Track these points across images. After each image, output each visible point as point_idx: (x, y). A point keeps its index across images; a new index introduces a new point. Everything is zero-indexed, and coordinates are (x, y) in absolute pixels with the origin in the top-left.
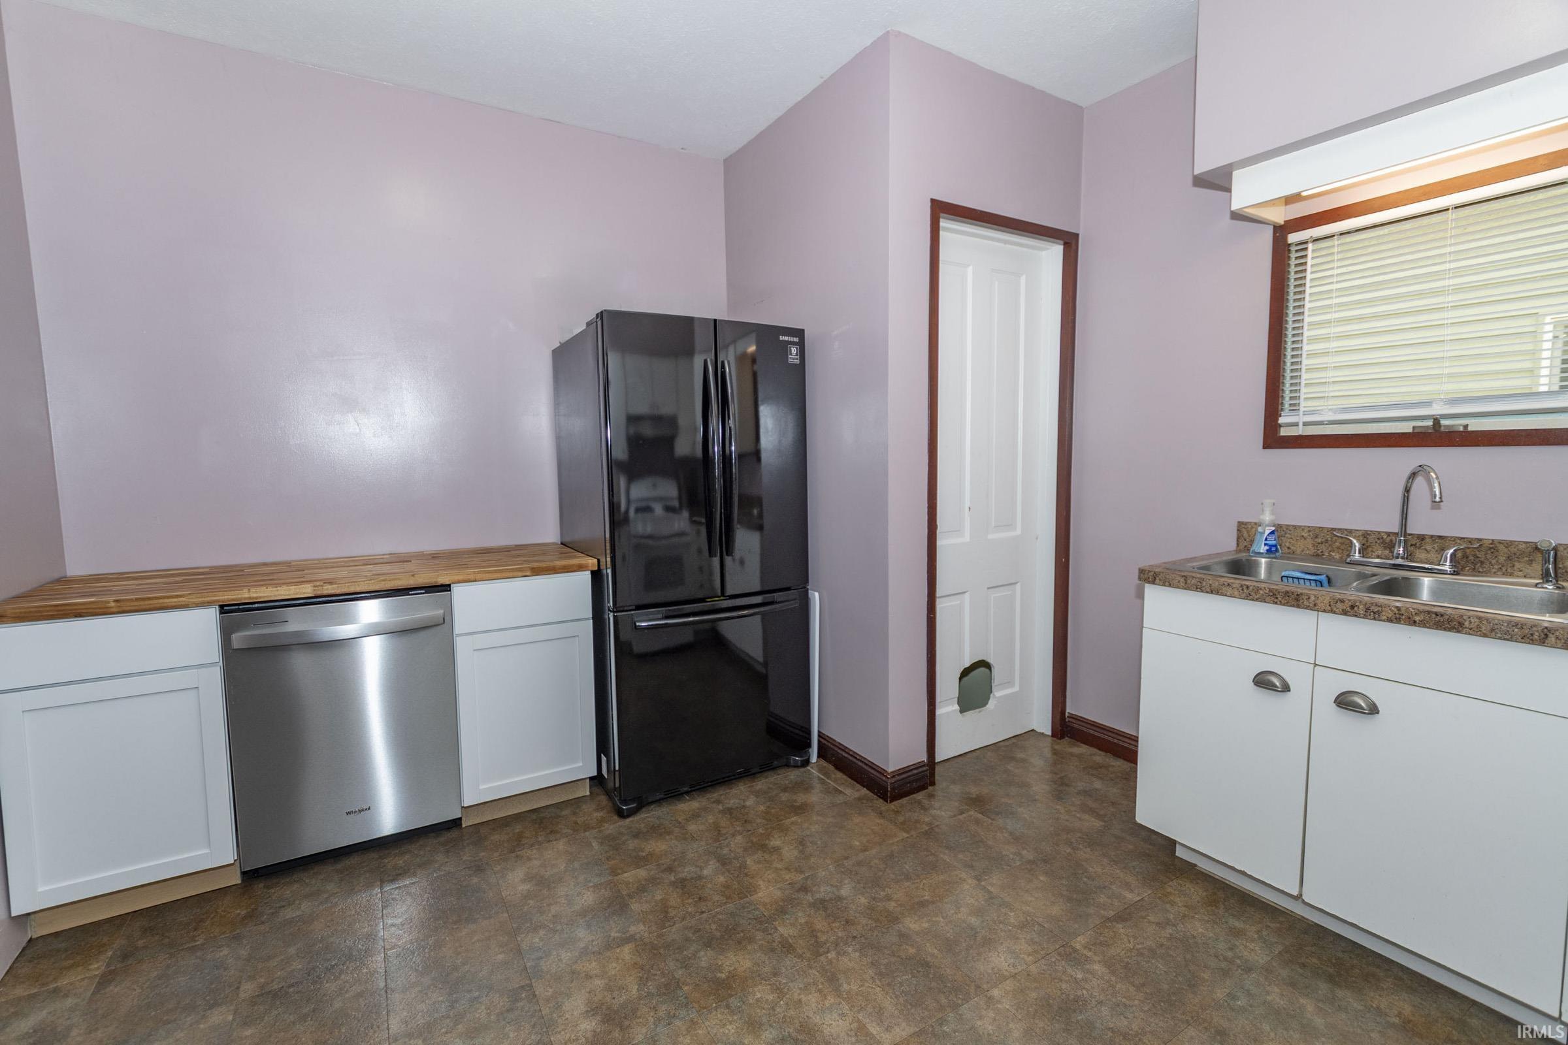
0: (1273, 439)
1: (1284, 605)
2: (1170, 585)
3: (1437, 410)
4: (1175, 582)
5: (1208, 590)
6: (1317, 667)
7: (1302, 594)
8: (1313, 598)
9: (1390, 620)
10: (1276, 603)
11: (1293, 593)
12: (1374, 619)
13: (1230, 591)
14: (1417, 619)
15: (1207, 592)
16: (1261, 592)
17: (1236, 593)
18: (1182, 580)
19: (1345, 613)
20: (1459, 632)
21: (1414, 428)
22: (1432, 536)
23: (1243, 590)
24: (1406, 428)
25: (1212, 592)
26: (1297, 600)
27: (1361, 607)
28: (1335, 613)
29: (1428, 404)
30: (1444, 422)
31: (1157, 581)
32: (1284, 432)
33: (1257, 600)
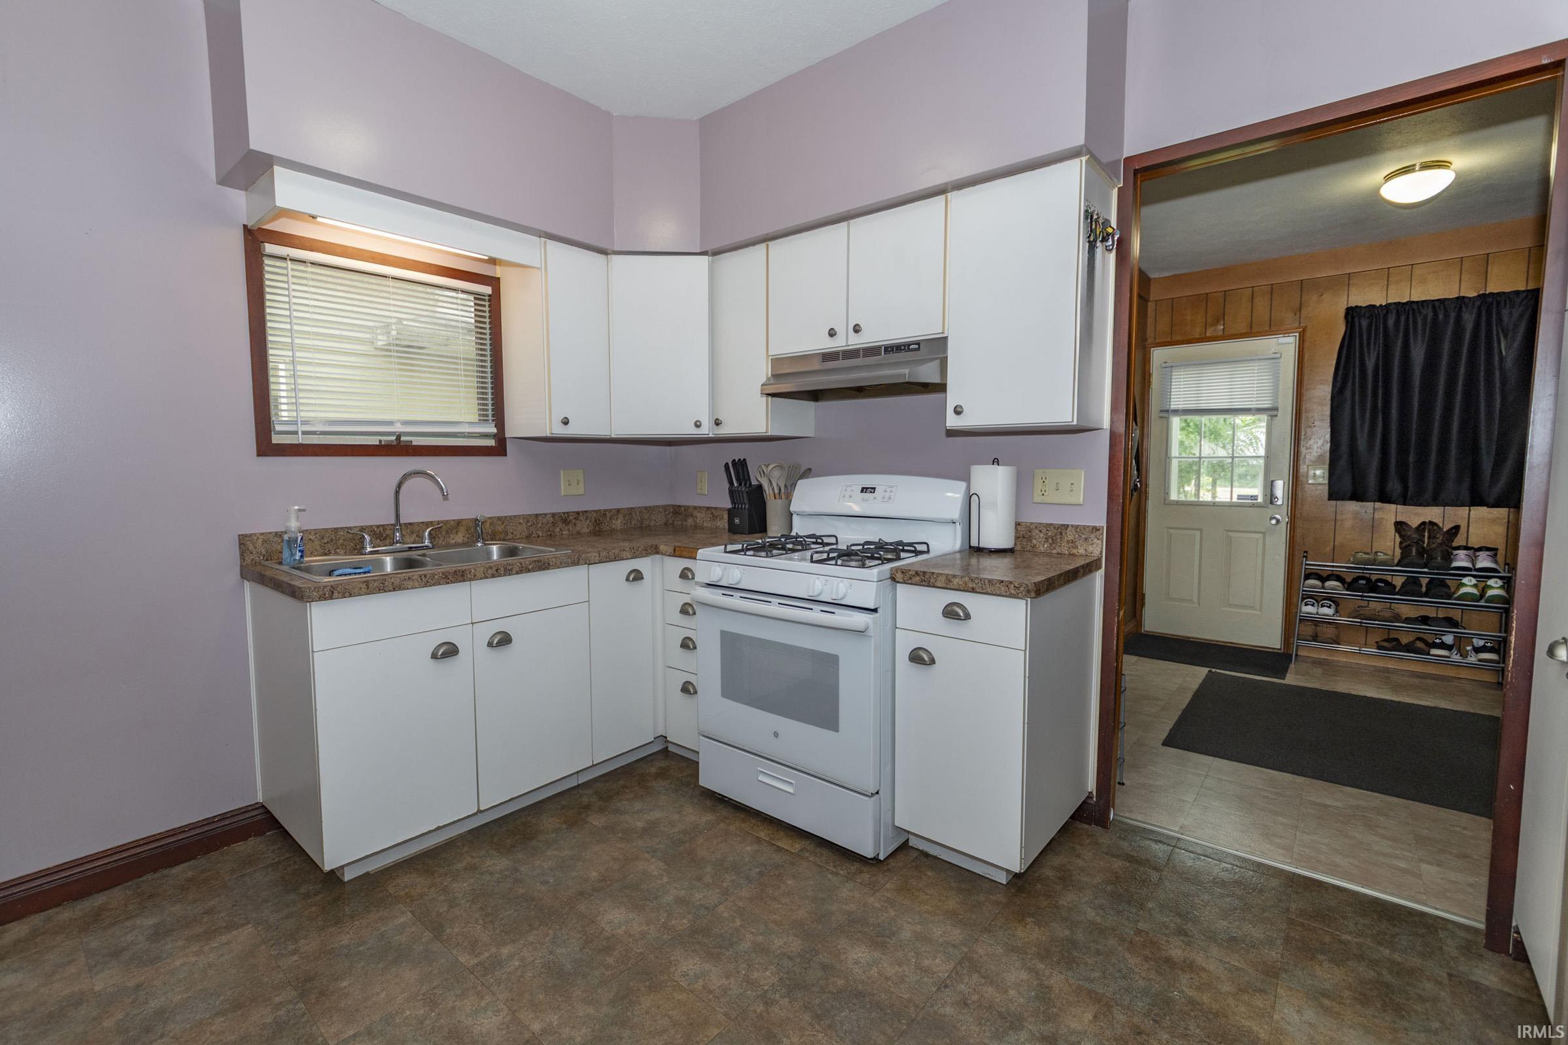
0: (266, 447)
1: (454, 583)
2: (350, 596)
3: (399, 428)
4: (356, 591)
5: (391, 588)
6: (474, 625)
7: (465, 570)
8: (473, 571)
9: (517, 573)
10: (448, 583)
11: (459, 571)
12: (510, 575)
13: (410, 584)
14: (530, 567)
15: (390, 591)
16: (436, 577)
17: (416, 584)
18: (364, 586)
19: (493, 576)
20: (548, 569)
21: (380, 441)
23: (421, 579)
24: (373, 441)
25: (394, 590)
26: (463, 576)
27: (502, 569)
28: (488, 578)
29: (391, 423)
30: (403, 438)
31: (336, 594)
32: (275, 440)
33: (434, 585)
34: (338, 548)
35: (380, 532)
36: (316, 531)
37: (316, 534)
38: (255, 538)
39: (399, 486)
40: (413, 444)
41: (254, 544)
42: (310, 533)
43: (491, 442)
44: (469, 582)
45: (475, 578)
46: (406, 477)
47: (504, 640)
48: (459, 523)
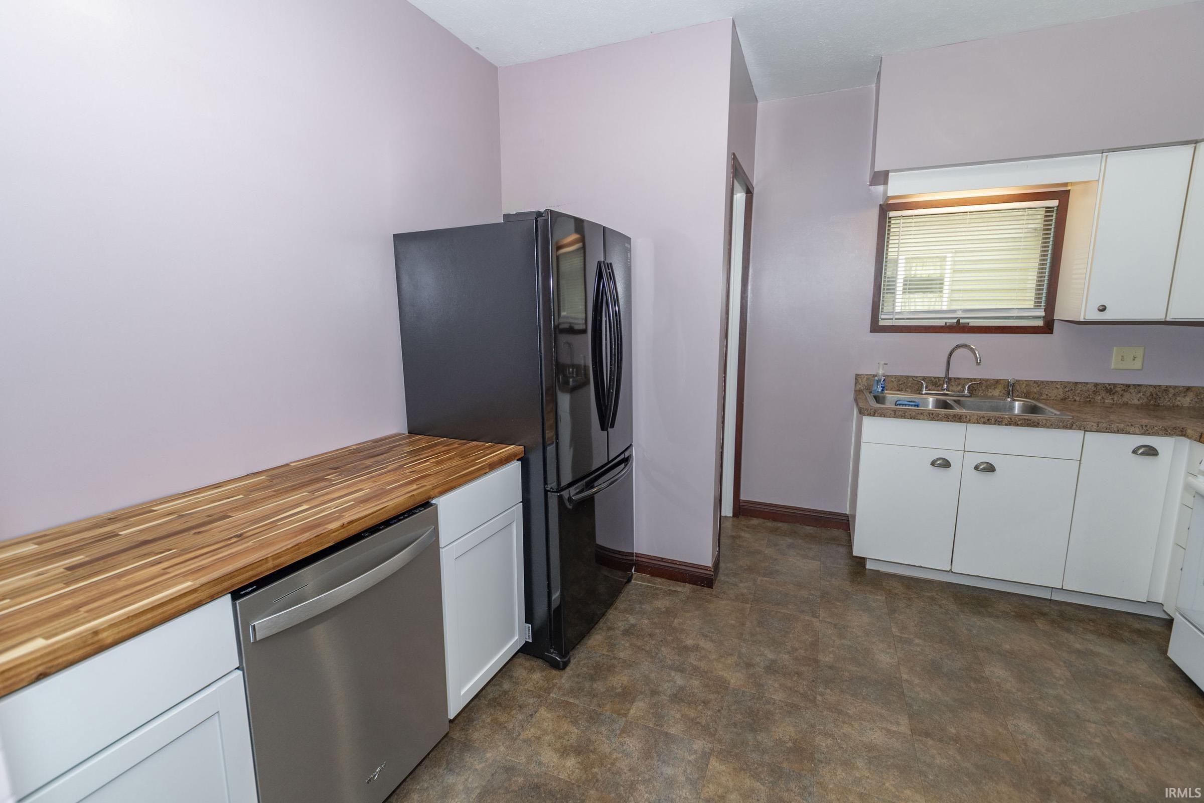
0: (876, 327)
1: (953, 422)
2: (884, 416)
3: (959, 315)
4: (888, 414)
5: (909, 417)
6: (965, 452)
7: (962, 415)
8: (968, 417)
9: (1006, 425)
10: (948, 421)
11: (958, 415)
12: (999, 425)
13: (922, 417)
14: (1019, 423)
15: (908, 419)
16: (940, 416)
17: (926, 418)
18: (893, 413)
19: (984, 423)
20: (1037, 427)
21: (946, 323)
22: (955, 378)
23: (929, 416)
24: (941, 323)
25: (911, 418)
26: (960, 419)
27: (993, 420)
28: (979, 423)
29: (954, 311)
30: (961, 321)
31: (876, 414)
32: (881, 323)
33: (938, 420)
34: (907, 388)
35: (936, 381)
36: (896, 377)
37: (895, 378)
38: (863, 377)
39: (951, 354)
40: (970, 325)
41: (862, 380)
42: (892, 377)
43: (1040, 323)
44: (966, 424)
45: (969, 422)
46: (958, 347)
47: (990, 468)
48: (997, 382)
